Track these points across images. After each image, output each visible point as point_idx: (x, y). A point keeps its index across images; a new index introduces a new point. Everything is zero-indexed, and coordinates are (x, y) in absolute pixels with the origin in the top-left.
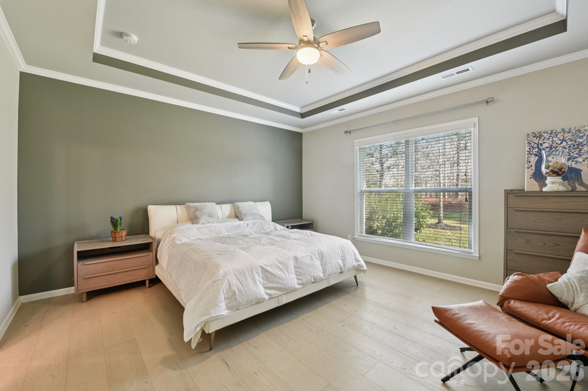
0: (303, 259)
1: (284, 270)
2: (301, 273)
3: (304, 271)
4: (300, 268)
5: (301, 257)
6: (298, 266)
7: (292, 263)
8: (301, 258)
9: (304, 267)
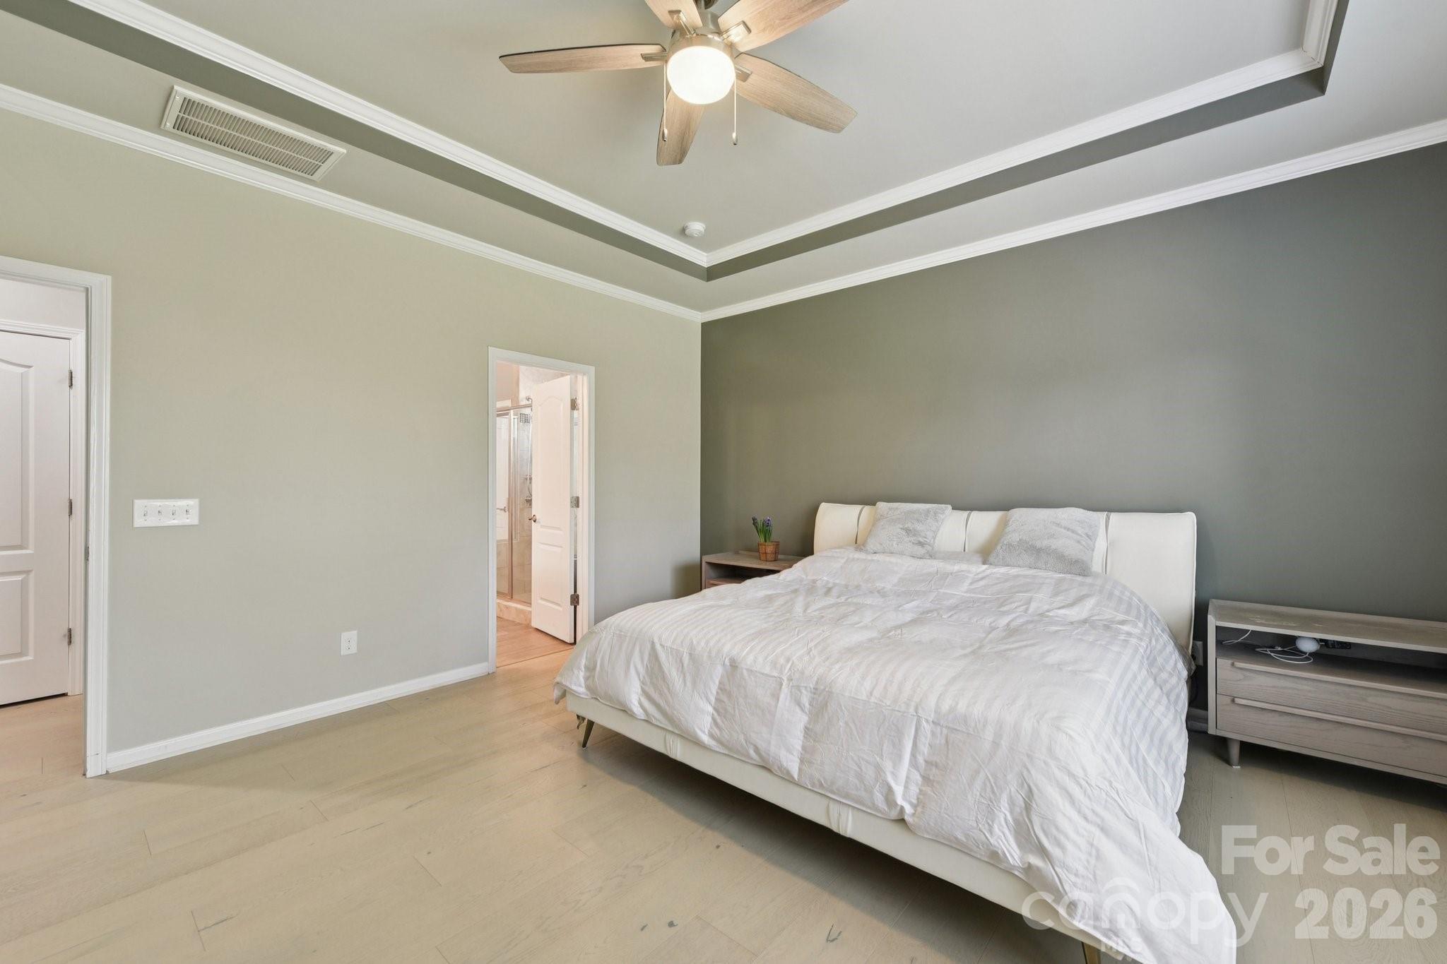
0: (747, 678)
1: (688, 675)
2: (726, 710)
3: (735, 711)
4: (729, 695)
5: (747, 670)
6: (727, 687)
7: (718, 672)
8: (745, 671)
9: (741, 700)
